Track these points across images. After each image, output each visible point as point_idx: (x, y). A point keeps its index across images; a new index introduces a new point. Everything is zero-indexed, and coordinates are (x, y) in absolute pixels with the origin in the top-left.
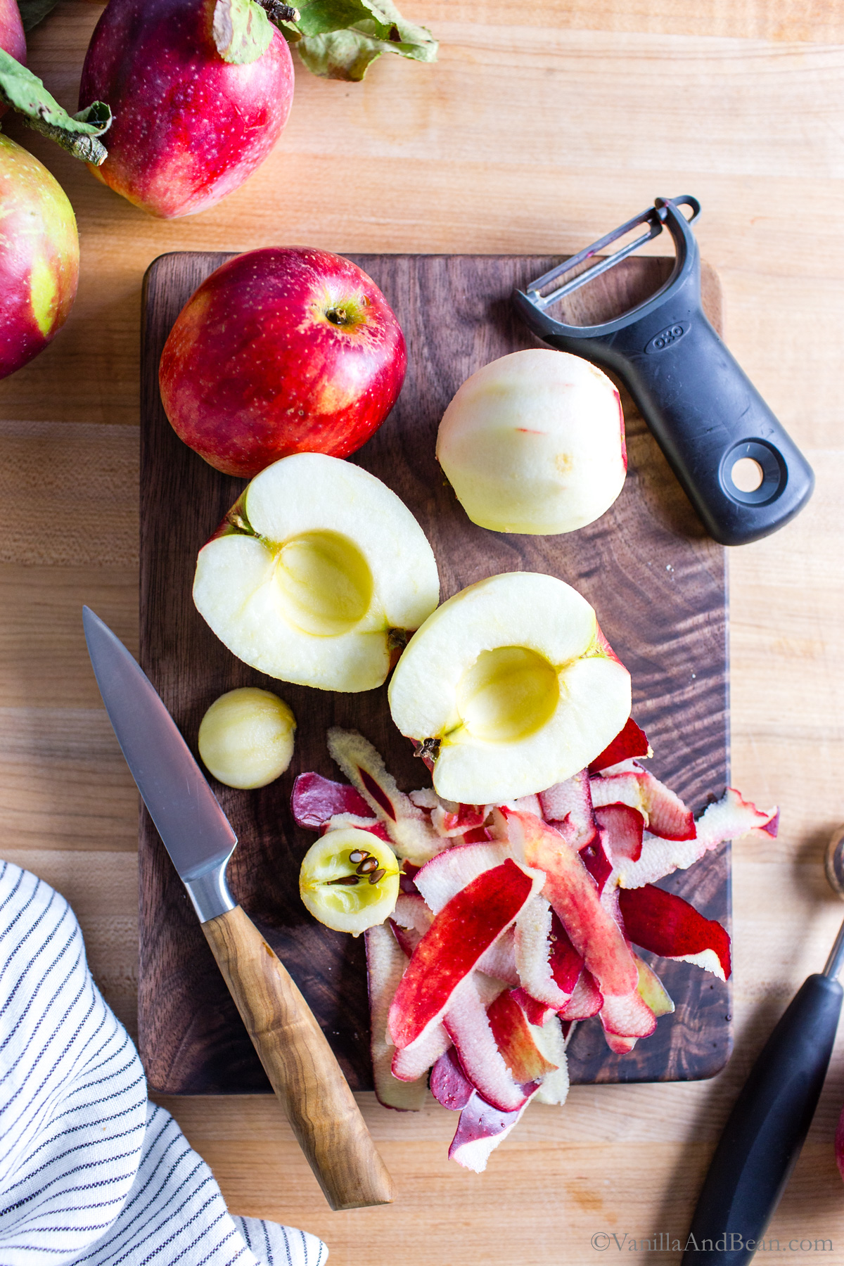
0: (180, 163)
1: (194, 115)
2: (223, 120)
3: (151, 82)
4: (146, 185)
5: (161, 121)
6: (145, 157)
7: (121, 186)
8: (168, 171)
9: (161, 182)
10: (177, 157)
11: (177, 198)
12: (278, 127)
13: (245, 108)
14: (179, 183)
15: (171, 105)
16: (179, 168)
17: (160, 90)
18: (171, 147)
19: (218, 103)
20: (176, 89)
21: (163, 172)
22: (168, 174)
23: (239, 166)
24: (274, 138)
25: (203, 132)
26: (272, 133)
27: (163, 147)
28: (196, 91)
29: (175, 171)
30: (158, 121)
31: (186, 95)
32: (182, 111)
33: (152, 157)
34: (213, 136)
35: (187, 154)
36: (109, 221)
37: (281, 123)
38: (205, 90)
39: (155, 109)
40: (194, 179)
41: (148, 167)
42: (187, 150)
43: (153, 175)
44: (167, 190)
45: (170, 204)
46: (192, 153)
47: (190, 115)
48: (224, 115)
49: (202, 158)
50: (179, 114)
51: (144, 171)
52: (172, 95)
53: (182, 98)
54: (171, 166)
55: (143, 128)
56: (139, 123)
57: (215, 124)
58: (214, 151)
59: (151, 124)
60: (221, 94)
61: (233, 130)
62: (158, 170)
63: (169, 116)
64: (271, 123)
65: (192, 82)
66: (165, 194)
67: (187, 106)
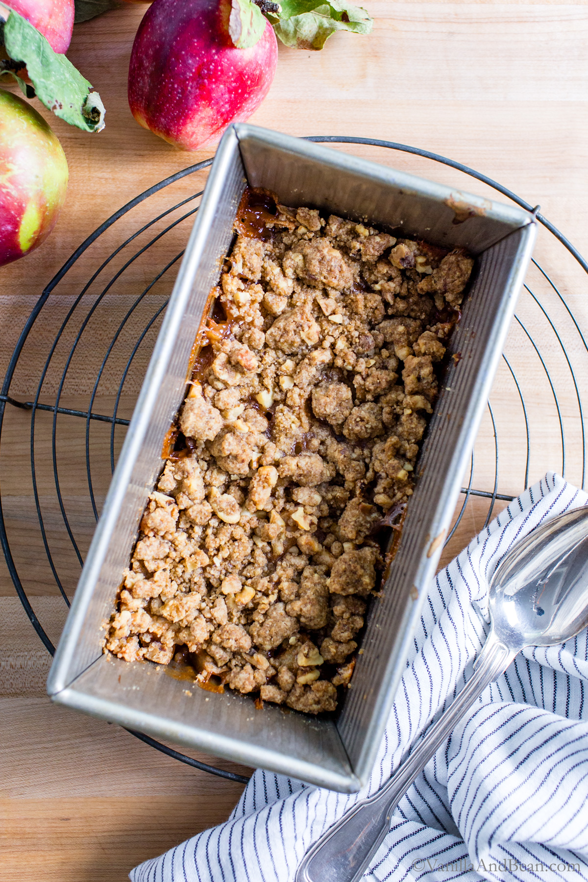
0: (203, 115)
1: (215, 83)
2: (234, 84)
3: (184, 62)
4: (179, 131)
5: (192, 87)
6: (179, 112)
7: (161, 131)
8: (194, 121)
9: (189, 128)
10: (201, 111)
11: (200, 138)
12: (268, 86)
13: (248, 76)
14: (202, 128)
15: (199, 76)
16: (203, 118)
17: (191, 67)
18: (197, 105)
19: (231, 74)
20: (202, 66)
21: (191, 121)
22: (195, 122)
23: (242, 114)
24: (265, 94)
25: (220, 94)
26: (265, 91)
27: (192, 105)
28: (216, 67)
29: (200, 121)
30: (189, 88)
31: (209, 70)
32: (206, 81)
33: (185, 112)
34: (227, 96)
35: (208, 109)
36: (146, 152)
37: (271, 82)
38: (222, 66)
39: (187, 80)
40: (212, 125)
41: (181, 119)
42: (208, 106)
43: (184, 124)
44: (193, 133)
45: (195, 142)
46: (212, 108)
47: (210, 82)
48: (234, 82)
49: (218, 112)
50: (204, 83)
51: (179, 122)
52: (199, 69)
53: (206, 72)
54: (197, 117)
55: (178, 93)
56: (176, 89)
57: (228, 88)
58: (227, 106)
59: (184, 90)
60: (232, 68)
61: (240, 91)
62: (188, 121)
63: (197, 84)
64: (264, 83)
65: (213, 61)
66: (192, 136)
67: (209, 77)
